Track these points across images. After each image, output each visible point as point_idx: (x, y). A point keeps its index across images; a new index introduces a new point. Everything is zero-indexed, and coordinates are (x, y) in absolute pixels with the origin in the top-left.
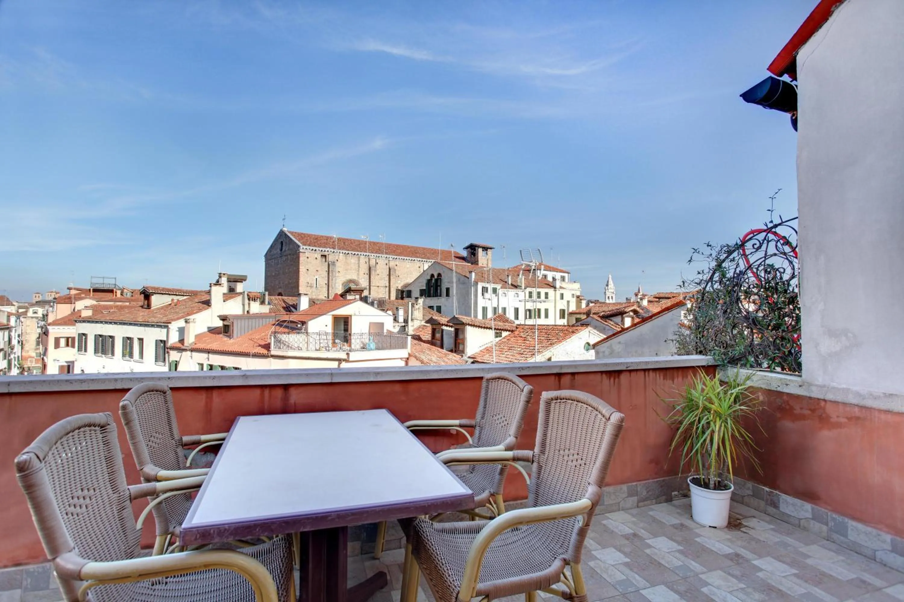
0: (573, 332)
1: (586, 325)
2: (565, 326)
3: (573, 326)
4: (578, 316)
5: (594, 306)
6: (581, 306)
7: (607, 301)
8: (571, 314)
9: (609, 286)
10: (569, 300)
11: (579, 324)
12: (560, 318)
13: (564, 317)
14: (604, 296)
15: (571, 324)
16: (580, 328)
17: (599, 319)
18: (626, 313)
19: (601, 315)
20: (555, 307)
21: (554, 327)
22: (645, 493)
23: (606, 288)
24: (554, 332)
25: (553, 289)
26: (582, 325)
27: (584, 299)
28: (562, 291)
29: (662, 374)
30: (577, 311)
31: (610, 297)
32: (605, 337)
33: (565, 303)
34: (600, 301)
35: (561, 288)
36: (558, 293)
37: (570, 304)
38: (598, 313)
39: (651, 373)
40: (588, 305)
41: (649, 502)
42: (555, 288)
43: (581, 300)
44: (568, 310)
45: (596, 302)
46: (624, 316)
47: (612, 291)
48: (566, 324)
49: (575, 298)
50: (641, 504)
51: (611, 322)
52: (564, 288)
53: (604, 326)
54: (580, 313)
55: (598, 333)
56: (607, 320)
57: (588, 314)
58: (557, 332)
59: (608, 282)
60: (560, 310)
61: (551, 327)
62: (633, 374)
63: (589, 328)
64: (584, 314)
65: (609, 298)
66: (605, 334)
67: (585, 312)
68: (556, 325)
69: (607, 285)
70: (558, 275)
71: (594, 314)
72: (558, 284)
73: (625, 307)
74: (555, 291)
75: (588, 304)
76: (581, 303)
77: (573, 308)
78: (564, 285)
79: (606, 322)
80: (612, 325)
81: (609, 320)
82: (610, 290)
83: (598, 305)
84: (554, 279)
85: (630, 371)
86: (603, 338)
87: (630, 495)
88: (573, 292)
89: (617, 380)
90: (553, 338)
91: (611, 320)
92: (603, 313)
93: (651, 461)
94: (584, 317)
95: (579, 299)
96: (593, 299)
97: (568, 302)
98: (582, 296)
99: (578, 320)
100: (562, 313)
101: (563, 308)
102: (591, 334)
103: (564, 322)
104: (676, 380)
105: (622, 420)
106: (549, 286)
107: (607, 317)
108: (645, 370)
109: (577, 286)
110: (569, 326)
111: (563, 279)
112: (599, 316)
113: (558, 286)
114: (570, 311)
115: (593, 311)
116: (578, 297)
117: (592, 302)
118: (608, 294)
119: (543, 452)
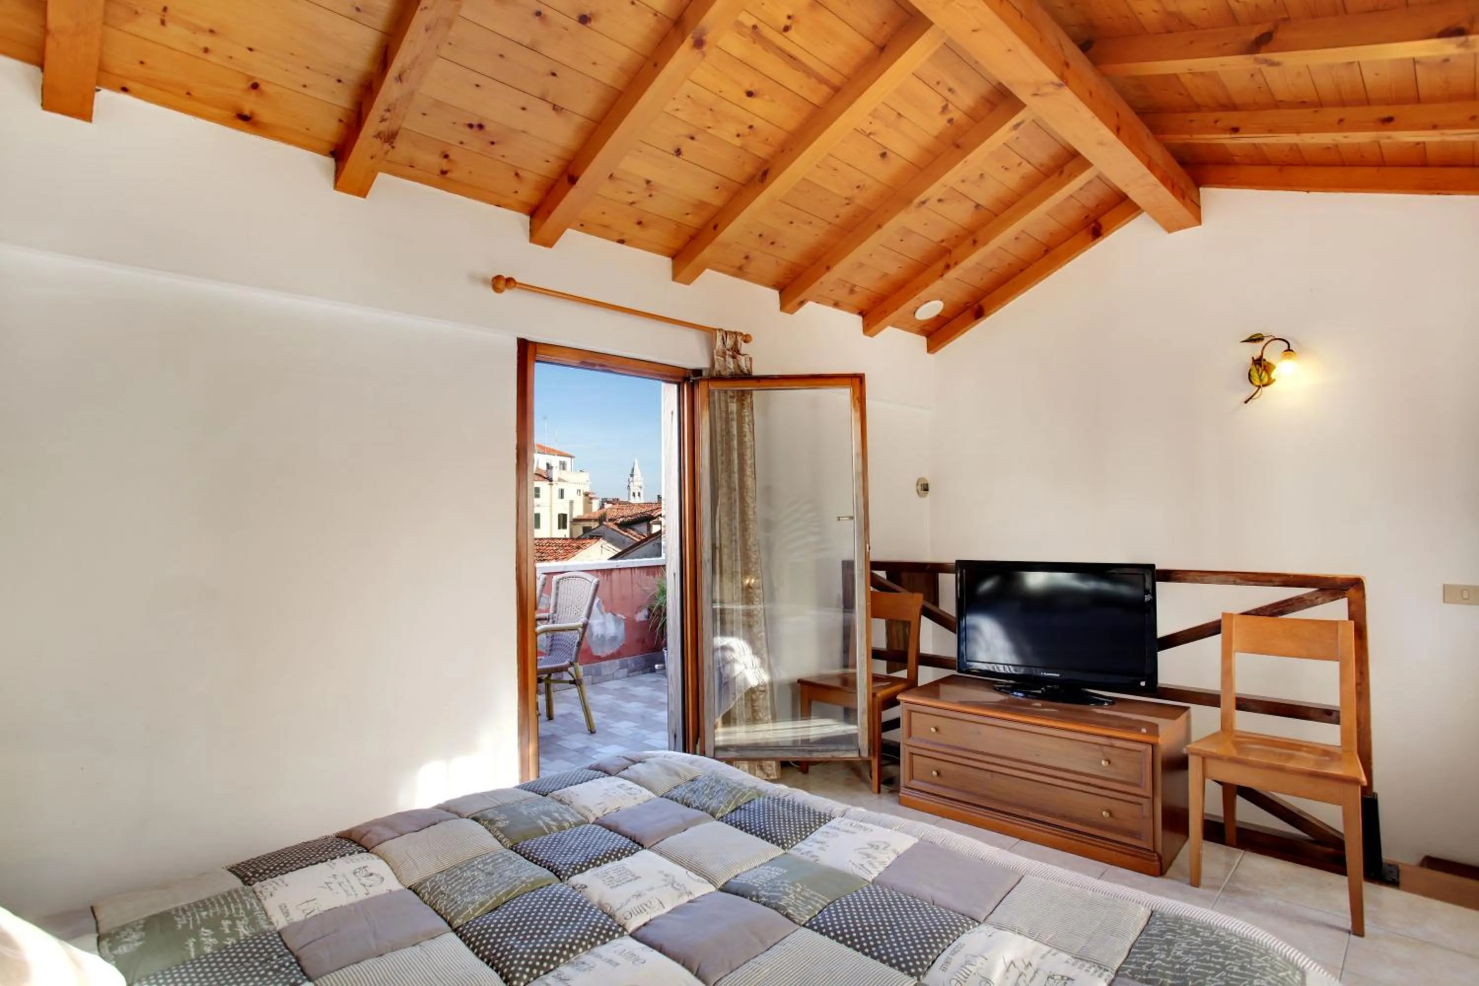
0: (578, 548)
1: (597, 536)
2: (565, 539)
3: (579, 538)
4: (587, 524)
5: (611, 509)
6: (591, 508)
7: (632, 500)
8: (576, 521)
9: (635, 477)
10: (572, 499)
11: (587, 535)
12: (559, 528)
13: (565, 527)
14: (627, 491)
15: (575, 536)
16: (589, 541)
17: (616, 528)
18: (653, 518)
19: (619, 522)
20: (551, 511)
21: (550, 541)
22: (633, 665)
23: (631, 479)
24: (551, 548)
25: (548, 482)
26: (591, 538)
27: (595, 498)
28: (561, 485)
29: (645, 571)
30: (586, 517)
31: (637, 494)
32: (619, 551)
33: (567, 505)
34: (621, 499)
35: (560, 480)
36: (556, 488)
37: (574, 505)
38: (614, 520)
39: (636, 570)
40: (602, 507)
41: (637, 672)
42: (551, 480)
43: (591, 499)
44: (571, 515)
45: (614, 502)
46: (651, 522)
47: (640, 484)
48: (568, 536)
49: (582, 495)
50: (631, 674)
51: (632, 532)
52: (564, 481)
53: (624, 537)
54: (589, 520)
55: (614, 548)
56: (629, 530)
57: (601, 519)
58: (555, 548)
59: (633, 470)
60: (559, 515)
61: (546, 541)
62: (622, 572)
63: (602, 542)
64: (595, 520)
65: (634, 494)
66: (619, 548)
67: (597, 516)
68: (553, 539)
69: (632, 475)
70: (555, 461)
71: (610, 520)
72: (556, 474)
73: (652, 511)
74: (551, 485)
75: (603, 505)
76: (591, 503)
77: (578, 512)
78: (564, 475)
79: (626, 532)
80: (635, 536)
81: (630, 528)
82: (635, 483)
83: (617, 506)
84: (549, 467)
85: (620, 569)
86: (616, 553)
87: (622, 667)
88: (580, 487)
89: (609, 577)
90: (549, 558)
91: (633, 530)
92: (621, 519)
93: (638, 641)
94: (594, 525)
95: (588, 497)
96: (610, 497)
97: (571, 503)
98: (593, 494)
99: (586, 530)
100: (562, 521)
101: (565, 512)
102: (604, 551)
103: (565, 533)
104: (657, 576)
105: (599, 582)
106: (541, 478)
107: (626, 525)
108: (631, 568)
109: (584, 477)
110: (572, 538)
111: (563, 466)
112: (616, 524)
113: (555, 478)
114: (575, 516)
115: (609, 517)
116: (586, 495)
117: (608, 502)
118: (634, 489)
119: (555, 612)
